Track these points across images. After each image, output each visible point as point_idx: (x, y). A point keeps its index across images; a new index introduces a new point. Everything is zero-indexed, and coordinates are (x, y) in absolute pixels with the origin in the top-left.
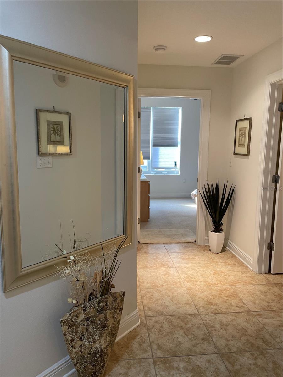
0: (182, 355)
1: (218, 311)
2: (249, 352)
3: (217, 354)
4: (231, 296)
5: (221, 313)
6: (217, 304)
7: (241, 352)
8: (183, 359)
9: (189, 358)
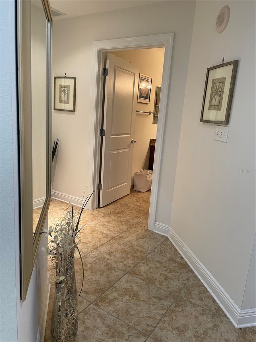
0: (107, 288)
1: (96, 246)
2: (140, 263)
3: (126, 274)
4: (92, 232)
5: (99, 246)
6: (90, 242)
7: (136, 265)
8: (111, 290)
9: (114, 287)
